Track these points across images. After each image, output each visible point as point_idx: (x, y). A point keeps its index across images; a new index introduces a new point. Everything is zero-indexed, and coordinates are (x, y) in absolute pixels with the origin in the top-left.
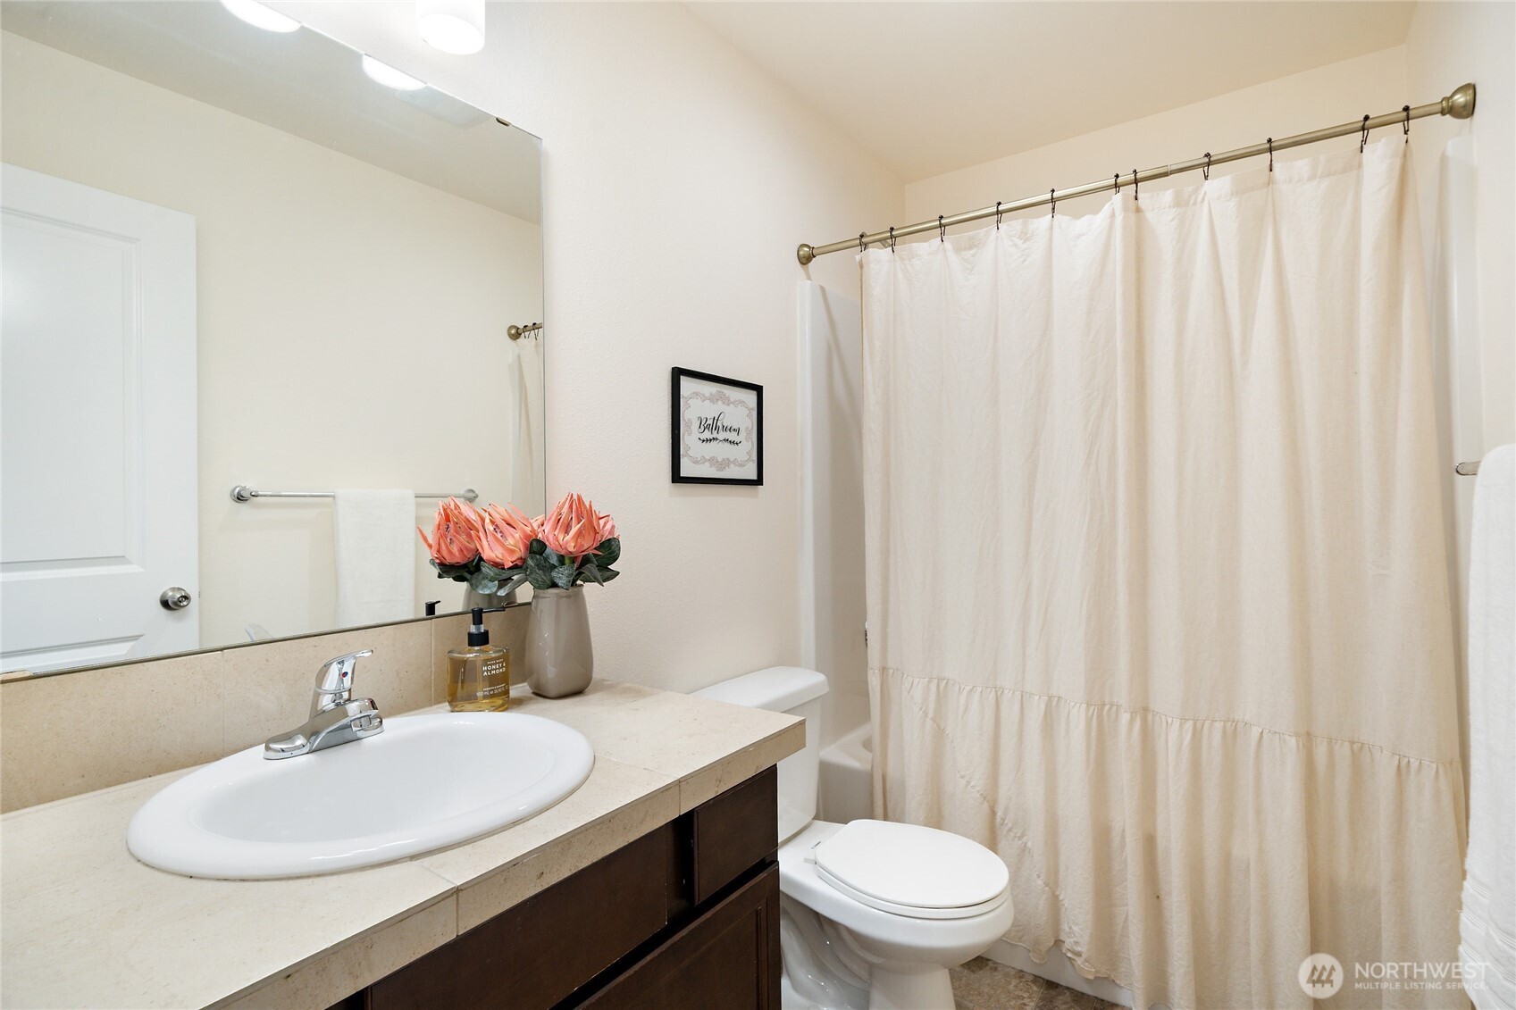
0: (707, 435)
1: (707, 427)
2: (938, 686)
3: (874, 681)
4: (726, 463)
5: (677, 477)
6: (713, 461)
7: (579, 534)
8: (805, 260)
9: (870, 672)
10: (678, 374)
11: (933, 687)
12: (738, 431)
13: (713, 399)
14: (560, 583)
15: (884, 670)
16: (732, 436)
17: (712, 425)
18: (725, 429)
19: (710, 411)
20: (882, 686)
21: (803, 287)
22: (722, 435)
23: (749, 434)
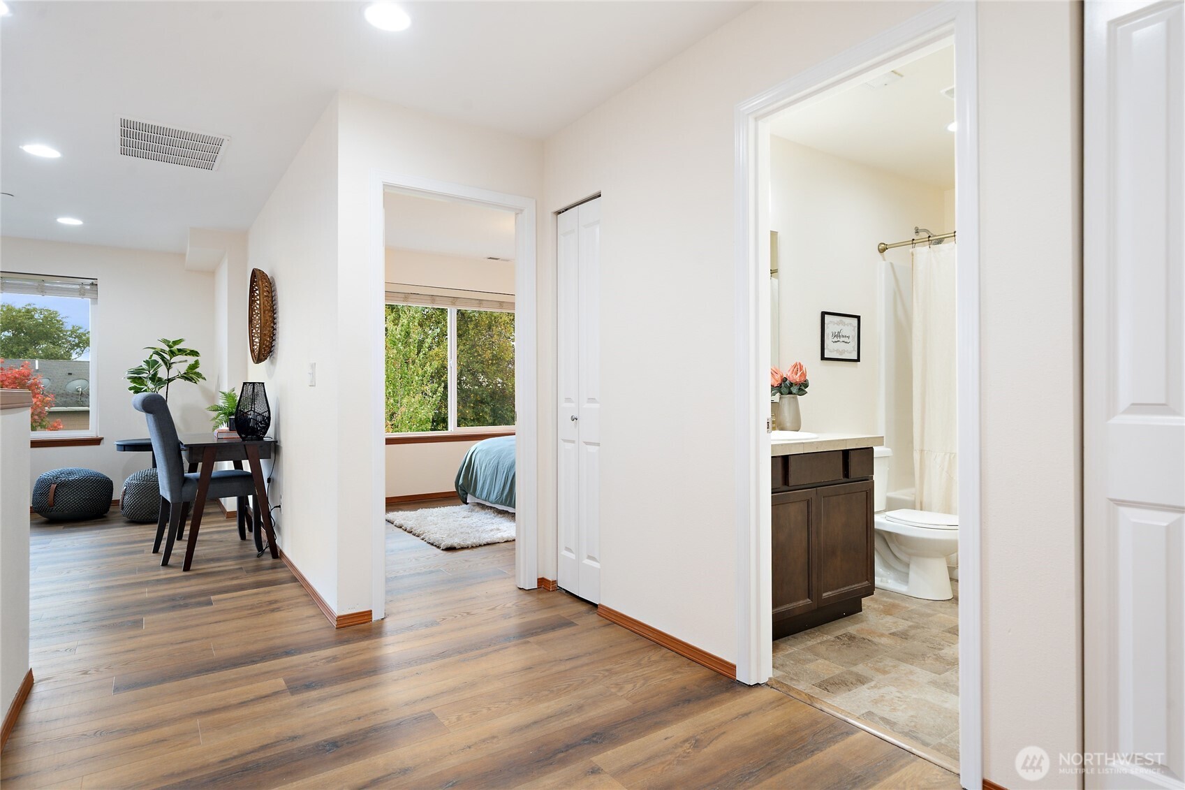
0: (836, 339)
1: (835, 336)
2: (950, 457)
3: (916, 456)
4: (843, 352)
5: (823, 358)
6: (837, 351)
7: (800, 376)
8: (883, 249)
9: (914, 452)
10: (824, 314)
11: (947, 457)
12: (849, 337)
13: (838, 324)
14: (794, 392)
15: (922, 451)
16: (846, 340)
17: (837, 335)
18: (843, 336)
19: (836, 329)
20: (921, 459)
21: (881, 264)
22: (842, 339)
23: (854, 338)
